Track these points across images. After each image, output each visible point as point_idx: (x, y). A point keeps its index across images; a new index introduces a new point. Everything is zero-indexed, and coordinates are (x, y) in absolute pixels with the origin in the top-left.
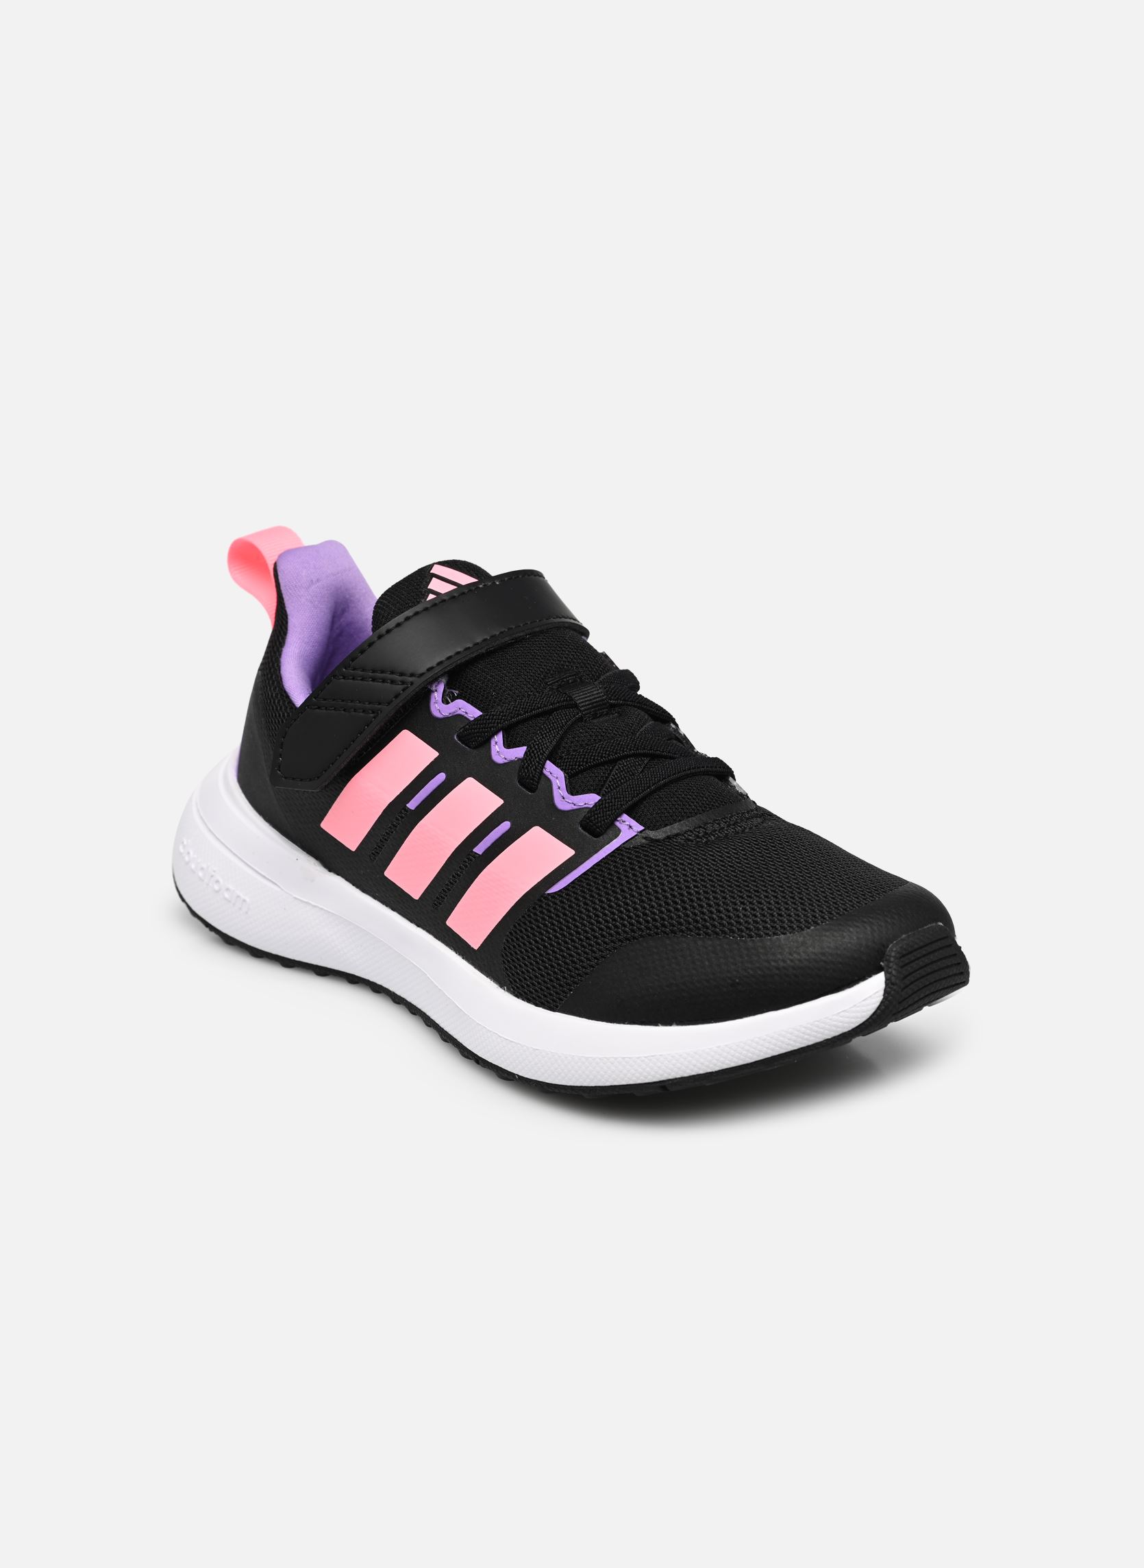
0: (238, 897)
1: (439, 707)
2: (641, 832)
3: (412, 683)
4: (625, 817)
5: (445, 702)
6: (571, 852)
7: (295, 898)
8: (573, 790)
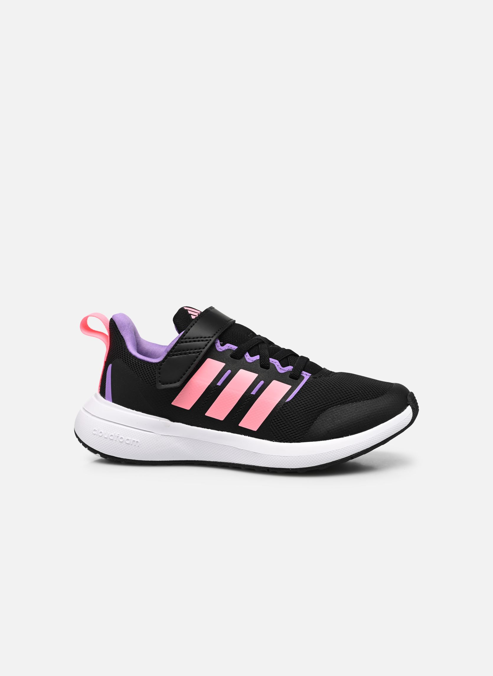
0: (134, 441)
1: (220, 348)
2: (311, 376)
3: (211, 340)
4: (303, 372)
5: (222, 345)
6: (290, 387)
7: (162, 435)
8: (283, 365)
